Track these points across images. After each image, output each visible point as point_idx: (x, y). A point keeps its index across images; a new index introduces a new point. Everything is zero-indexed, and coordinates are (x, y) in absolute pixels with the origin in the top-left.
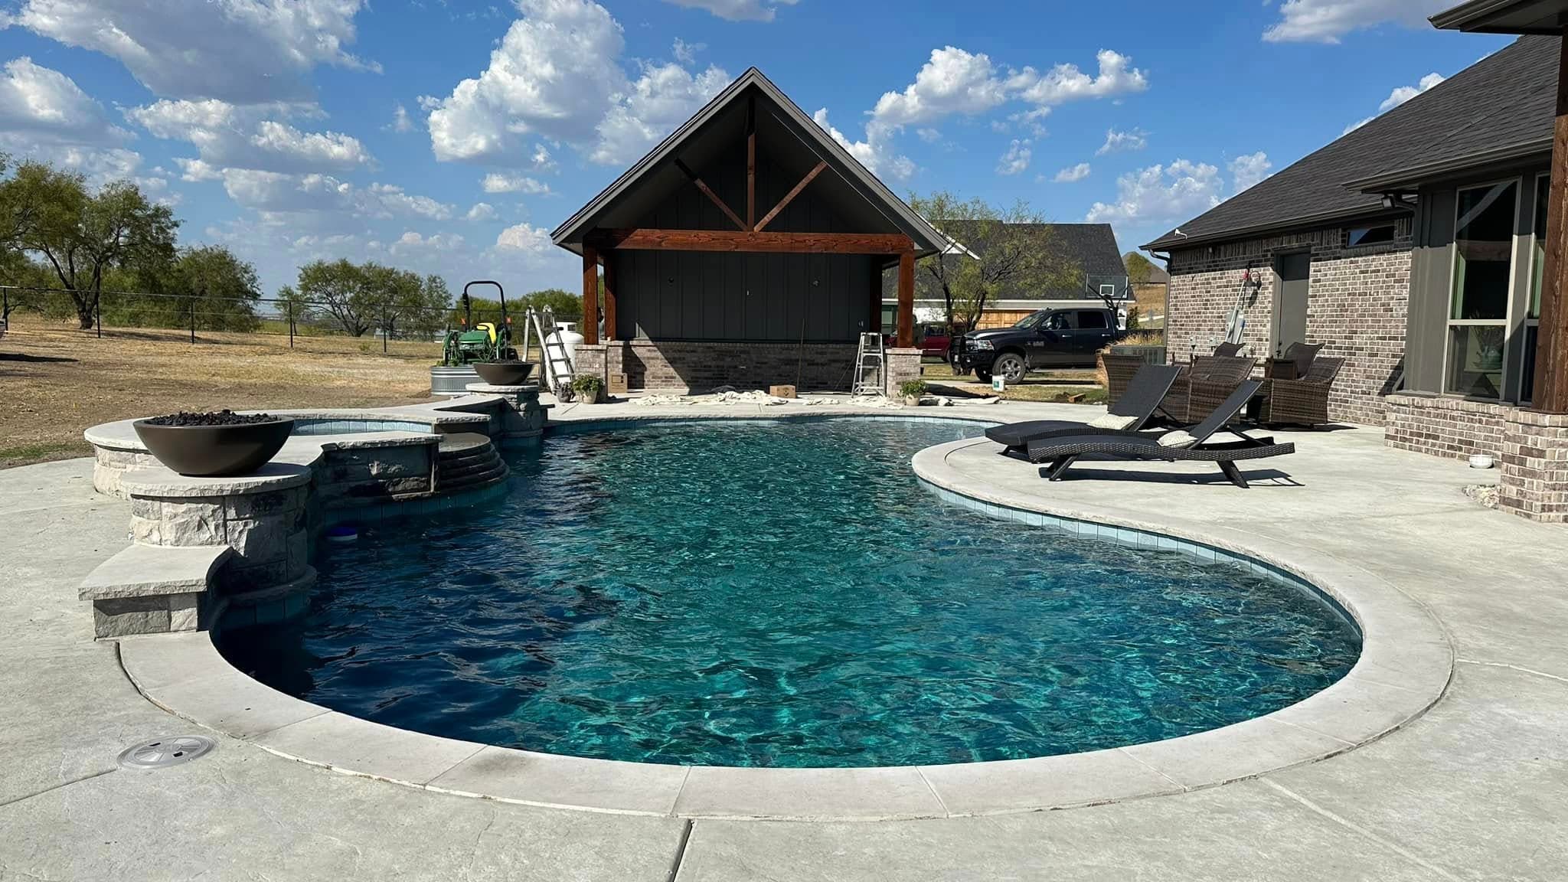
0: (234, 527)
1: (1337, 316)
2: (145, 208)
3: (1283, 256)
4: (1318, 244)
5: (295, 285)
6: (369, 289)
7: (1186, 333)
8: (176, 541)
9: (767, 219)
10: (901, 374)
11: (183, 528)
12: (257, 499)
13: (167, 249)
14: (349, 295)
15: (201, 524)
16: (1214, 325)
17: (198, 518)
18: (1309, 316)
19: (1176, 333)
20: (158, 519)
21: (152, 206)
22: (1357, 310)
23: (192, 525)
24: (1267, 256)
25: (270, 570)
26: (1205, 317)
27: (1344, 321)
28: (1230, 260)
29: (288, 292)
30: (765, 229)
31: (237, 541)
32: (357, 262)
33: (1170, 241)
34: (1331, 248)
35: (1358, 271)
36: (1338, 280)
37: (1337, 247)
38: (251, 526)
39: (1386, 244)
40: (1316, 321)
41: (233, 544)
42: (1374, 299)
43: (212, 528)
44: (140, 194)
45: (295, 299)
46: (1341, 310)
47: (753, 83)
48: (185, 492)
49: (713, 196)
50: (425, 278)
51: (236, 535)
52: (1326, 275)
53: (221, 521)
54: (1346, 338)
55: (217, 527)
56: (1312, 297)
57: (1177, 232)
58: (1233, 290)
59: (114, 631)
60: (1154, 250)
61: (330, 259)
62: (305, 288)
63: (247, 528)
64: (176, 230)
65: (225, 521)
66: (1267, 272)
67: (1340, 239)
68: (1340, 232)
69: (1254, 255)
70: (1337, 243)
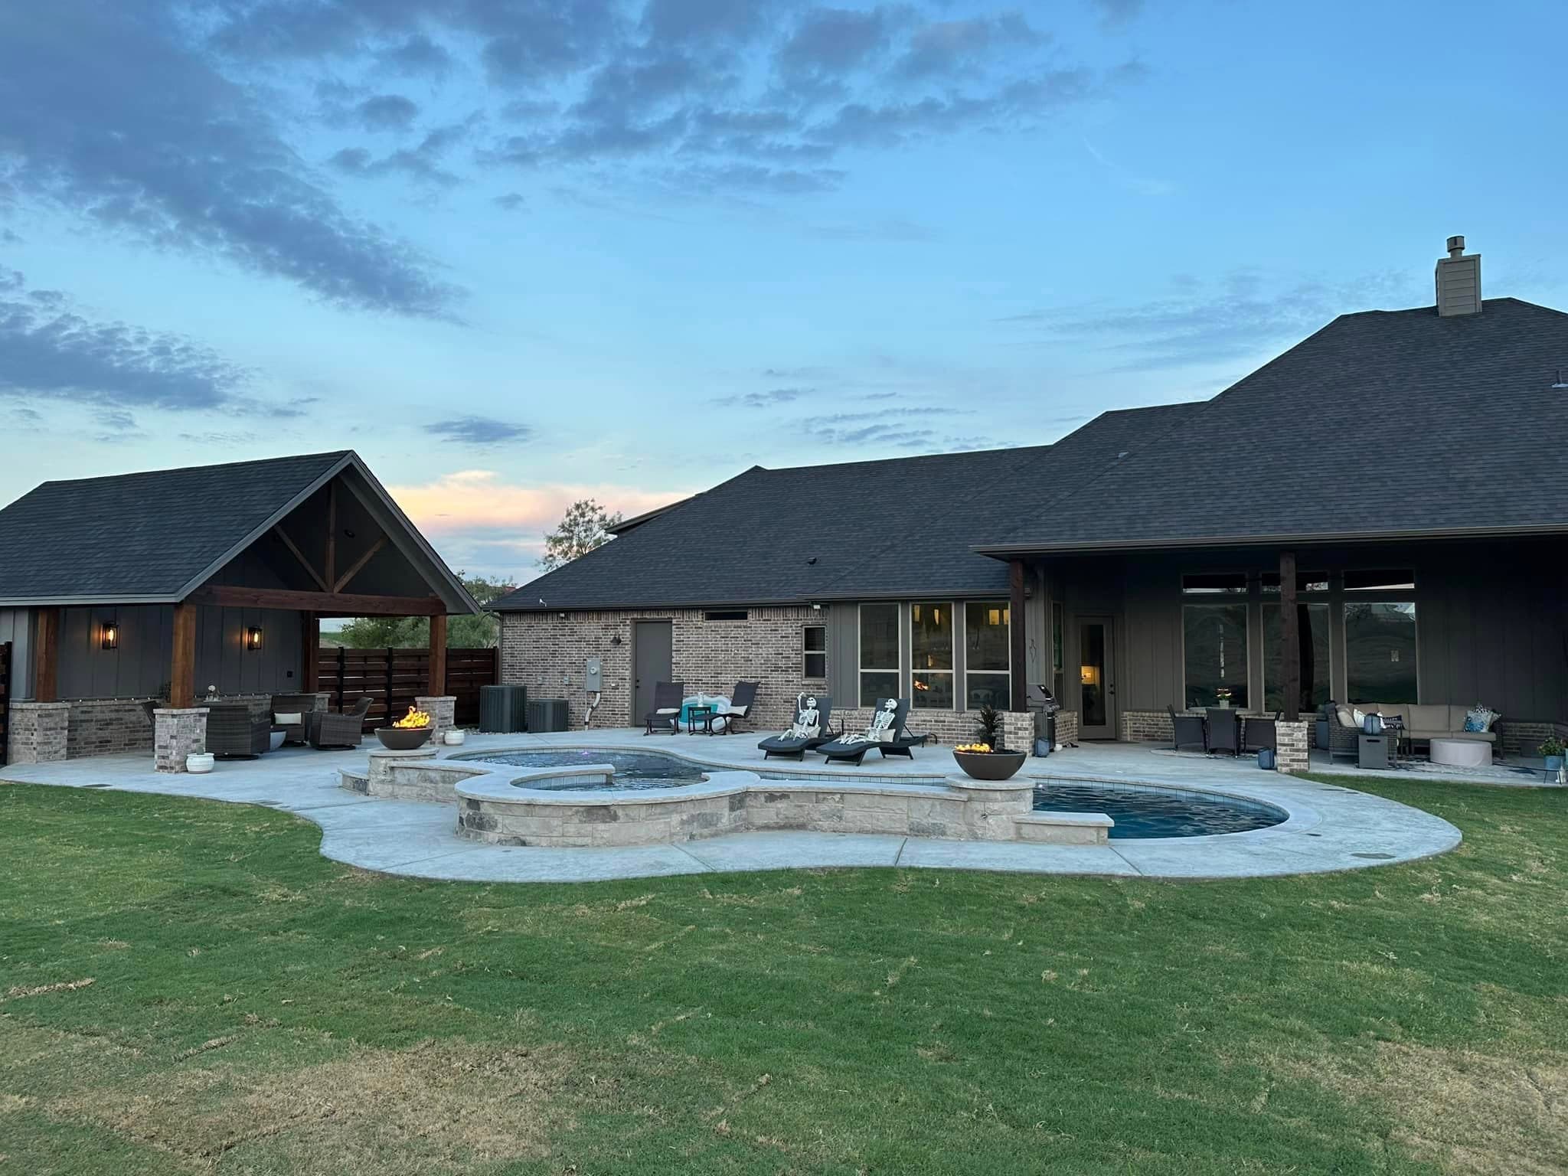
1: (702, 663)
3: (642, 623)
4: (680, 618)
7: (529, 675)
9: (344, 582)
16: (566, 669)
18: (674, 663)
19: (515, 675)
22: (720, 660)
24: (625, 622)
27: (709, 667)
28: (581, 623)
30: (342, 590)
34: (692, 621)
35: (718, 636)
36: (701, 641)
37: (698, 621)
39: (740, 622)
42: (735, 654)
46: (706, 660)
47: (351, 463)
49: (304, 561)
52: (688, 638)
56: (677, 650)
66: (626, 633)
67: (700, 616)
68: (700, 612)
69: (611, 621)
70: (698, 618)
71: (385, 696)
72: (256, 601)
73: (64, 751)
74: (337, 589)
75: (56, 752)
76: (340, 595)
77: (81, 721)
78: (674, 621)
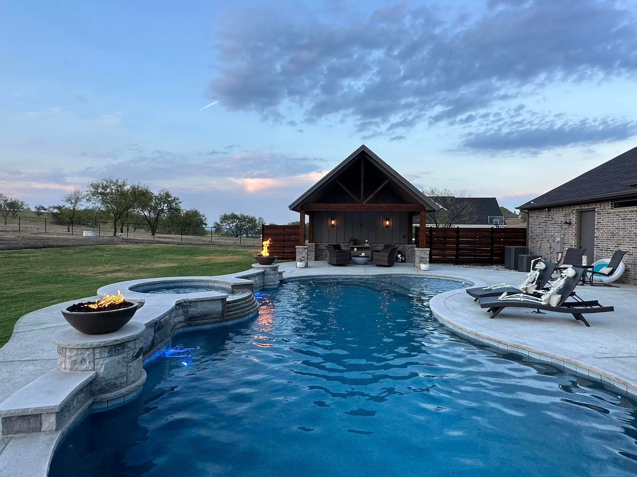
0: (98, 362)
1: (610, 237)
2: (171, 197)
3: (581, 212)
4: (599, 208)
5: (218, 221)
6: (241, 222)
7: (536, 242)
8: (71, 369)
9: (368, 199)
10: (421, 258)
11: (74, 363)
12: (111, 349)
13: (178, 210)
14: (235, 224)
15: (83, 360)
16: (549, 239)
17: (81, 358)
18: (596, 237)
19: (532, 241)
20: (64, 357)
21: (173, 197)
22: (620, 235)
23: (78, 361)
24: (573, 212)
25: (117, 382)
26: (545, 236)
27: (614, 240)
28: (555, 213)
29: (216, 223)
30: (368, 203)
31: (100, 369)
32: (238, 213)
33: (529, 206)
34: (606, 209)
35: (620, 219)
36: (610, 222)
37: (609, 209)
38: (107, 361)
39: (633, 208)
40: (599, 239)
41: (98, 371)
42: (630, 231)
43: (88, 363)
44: (170, 193)
45: (218, 225)
46: (612, 235)
47: (363, 150)
48: (75, 346)
49: (348, 191)
50: (257, 218)
51: (99, 366)
52: (604, 220)
53: (92, 359)
54: (615, 247)
55: (89, 362)
56: (597, 229)
57: (532, 202)
58: (558, 225)
59: (12, 432)
60: (522, 209)
61: (229, 213)
62: (222, 222)
63: (105, 362)
64: (180, 204)
65: (94, 359)
66: (573, 218)
67: (610, 206)
68: (610, 203)
69: (567, 212)
70: (608, 207)
71: (456, 247)
72: (328, 208)
73: (314, 258)
74: (364, 203)
75: (311, 258)
76: (366, 204)
77: (324, 249)
78: (596, 210)
